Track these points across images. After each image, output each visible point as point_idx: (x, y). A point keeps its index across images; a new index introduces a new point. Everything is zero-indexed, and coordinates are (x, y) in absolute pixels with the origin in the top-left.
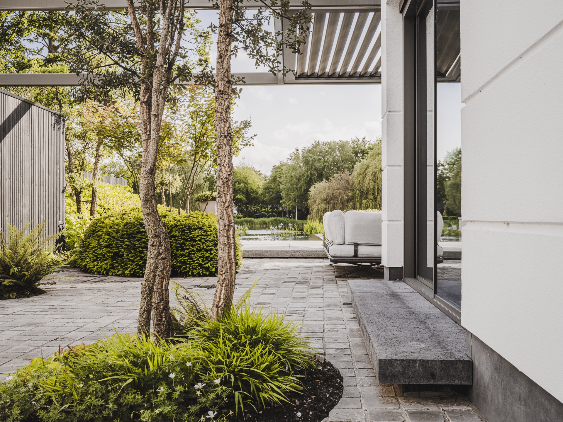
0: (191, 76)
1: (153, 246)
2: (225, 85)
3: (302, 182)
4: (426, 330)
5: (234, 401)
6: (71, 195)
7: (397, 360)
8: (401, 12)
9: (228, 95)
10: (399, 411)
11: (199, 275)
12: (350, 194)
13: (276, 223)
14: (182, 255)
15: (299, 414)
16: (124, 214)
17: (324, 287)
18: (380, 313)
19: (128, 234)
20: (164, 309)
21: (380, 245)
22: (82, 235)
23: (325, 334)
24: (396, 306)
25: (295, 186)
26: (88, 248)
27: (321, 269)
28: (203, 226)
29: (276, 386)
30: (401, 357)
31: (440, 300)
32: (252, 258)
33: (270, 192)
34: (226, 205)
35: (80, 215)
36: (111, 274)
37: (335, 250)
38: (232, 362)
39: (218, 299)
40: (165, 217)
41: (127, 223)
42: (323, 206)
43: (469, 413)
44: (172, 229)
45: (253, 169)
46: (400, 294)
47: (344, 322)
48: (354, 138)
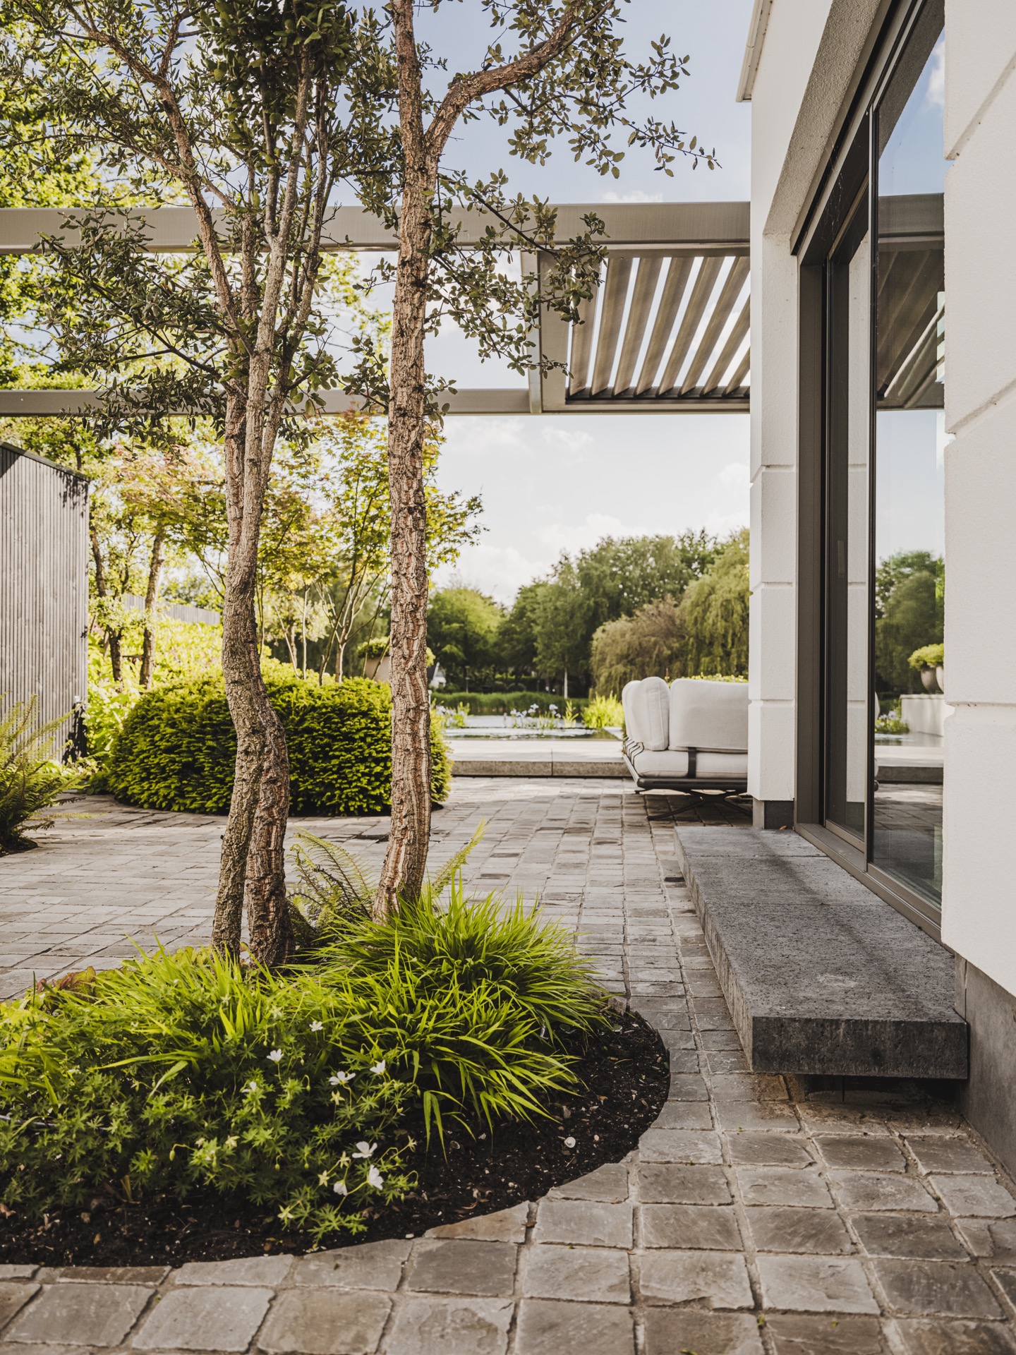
0: (336, 376)
1: (247, 752)
2: (409, 396)
3: (578, 620)
4: (855, 946)
5: (422, 1110)
6: (101, 642)
7: (794, 1020)
8: (795, 252)
9: (418, 418)
10: (799, 1136)
11: (361, 813)
12: (676, 645)
13: (522, 705)
14: (325, 770)
15: (571, 1142)
16: (205, 683)
17: (625, 840)
18: (748, 905)
19: (212, 725)
20: (272, 893)
21: (745, 753)
22: (121, 727)
23: (626, 948)
24: (783, 887)
25: (562, 628)
26: (131, 754)
27: (616, 802)
28: (370, 710)
29: (518, 1077)
30: (803, 1011)
31: (881, 876)
32: (474, 776)
33: (512, 639)
34: (410, 664)
35: (118, 685)
36: (176, 808)
37: (647, 763)
38: (419, 1021)
39: (390, 874)
40: (290, 688)
41: (212, 702)
42: (620, 668)
43: (962, 1147)
44: (305, 714)
45: (477, 594)
46: (790, 859)
47: (668, 920)
48: (683, 532)
